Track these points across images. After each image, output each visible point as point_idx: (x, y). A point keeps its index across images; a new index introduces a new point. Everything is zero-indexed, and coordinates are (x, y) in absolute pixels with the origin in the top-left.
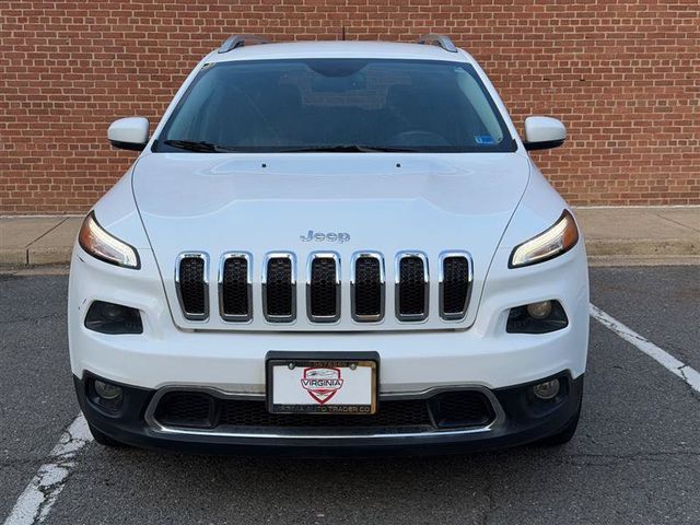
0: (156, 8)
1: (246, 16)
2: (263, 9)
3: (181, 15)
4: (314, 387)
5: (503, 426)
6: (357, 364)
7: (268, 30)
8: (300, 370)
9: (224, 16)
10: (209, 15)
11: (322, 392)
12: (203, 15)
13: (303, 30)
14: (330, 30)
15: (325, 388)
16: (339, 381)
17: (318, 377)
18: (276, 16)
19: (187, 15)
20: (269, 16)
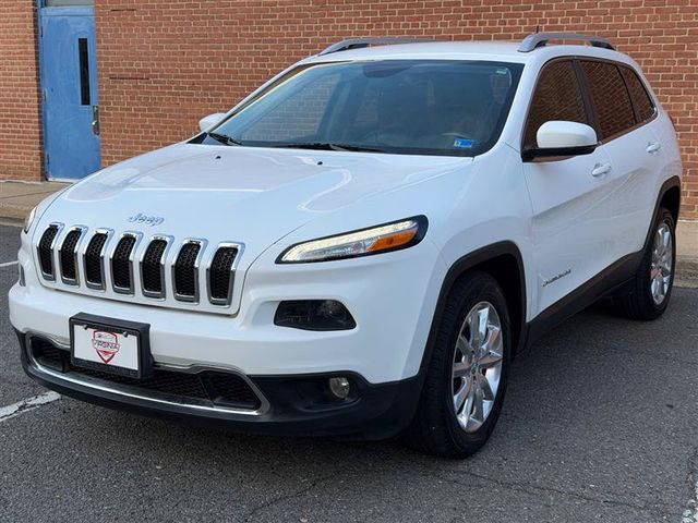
0: (483, 10)
1: (569, 14)
2: (588, 5)
3: (506, 16)
4: (100, 348)
5: (268, 412)
6: (129, 333)
7: (590, 27)
8: (91, 331)
9: (548, 15)
10: (534, 15)
11: (106, 353)
12: (526, 15)
13: (627, 26)
14: (657, 26)
15: (107, 349)
16: (116, 345)
17: (103, 340)
18: (600, 13)
19: (512, 16)
20: (592, 13)
